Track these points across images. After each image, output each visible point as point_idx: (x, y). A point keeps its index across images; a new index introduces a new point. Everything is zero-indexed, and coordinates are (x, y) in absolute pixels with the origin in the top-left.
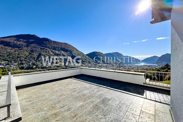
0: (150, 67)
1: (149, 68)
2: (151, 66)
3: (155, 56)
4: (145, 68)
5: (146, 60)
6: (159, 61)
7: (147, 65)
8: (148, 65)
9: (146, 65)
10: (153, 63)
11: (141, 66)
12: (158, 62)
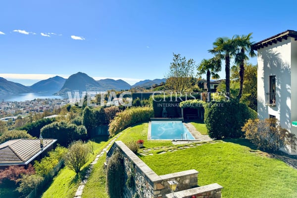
0: (48, 103)
1: (48, 106)
2: (50, 103)
3: (57, 76)
4: (36, 107)
5: (39, 87)
6: (66, 89)
7: (41, 100)
8: (43, 100)
9: (39, 100)
10: (55, 94)
11: (27, 103)
12: (64, 90)
